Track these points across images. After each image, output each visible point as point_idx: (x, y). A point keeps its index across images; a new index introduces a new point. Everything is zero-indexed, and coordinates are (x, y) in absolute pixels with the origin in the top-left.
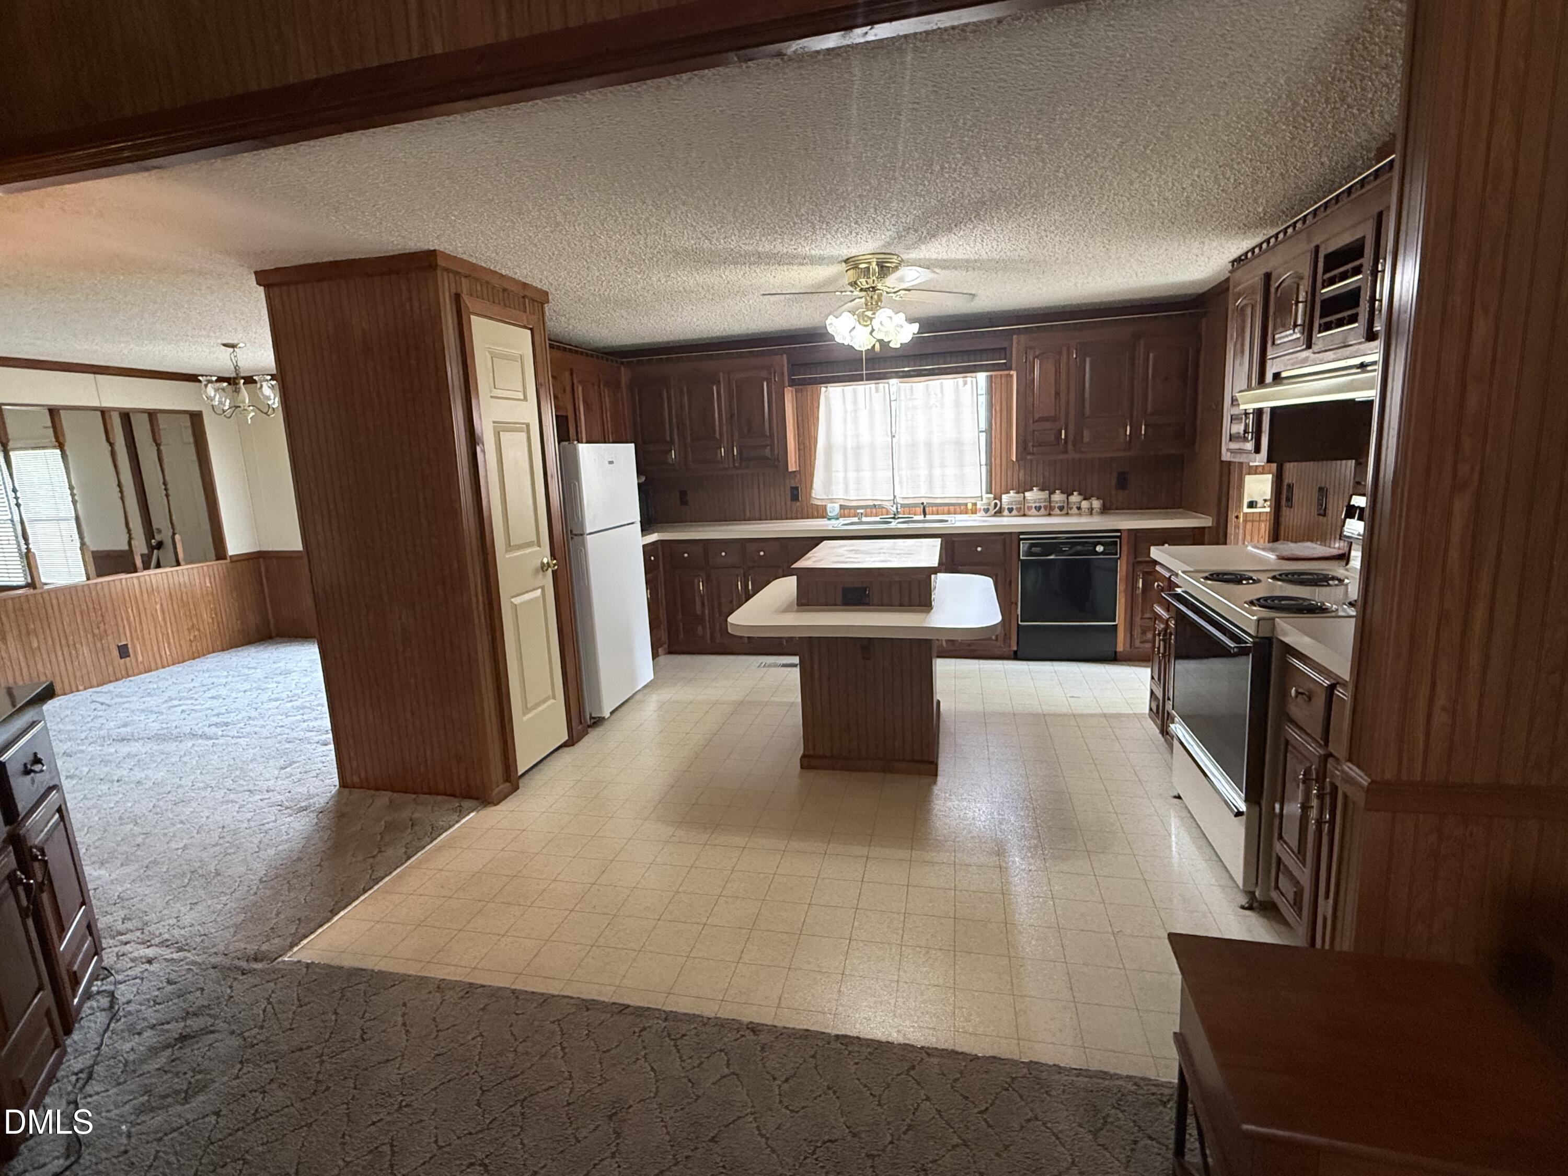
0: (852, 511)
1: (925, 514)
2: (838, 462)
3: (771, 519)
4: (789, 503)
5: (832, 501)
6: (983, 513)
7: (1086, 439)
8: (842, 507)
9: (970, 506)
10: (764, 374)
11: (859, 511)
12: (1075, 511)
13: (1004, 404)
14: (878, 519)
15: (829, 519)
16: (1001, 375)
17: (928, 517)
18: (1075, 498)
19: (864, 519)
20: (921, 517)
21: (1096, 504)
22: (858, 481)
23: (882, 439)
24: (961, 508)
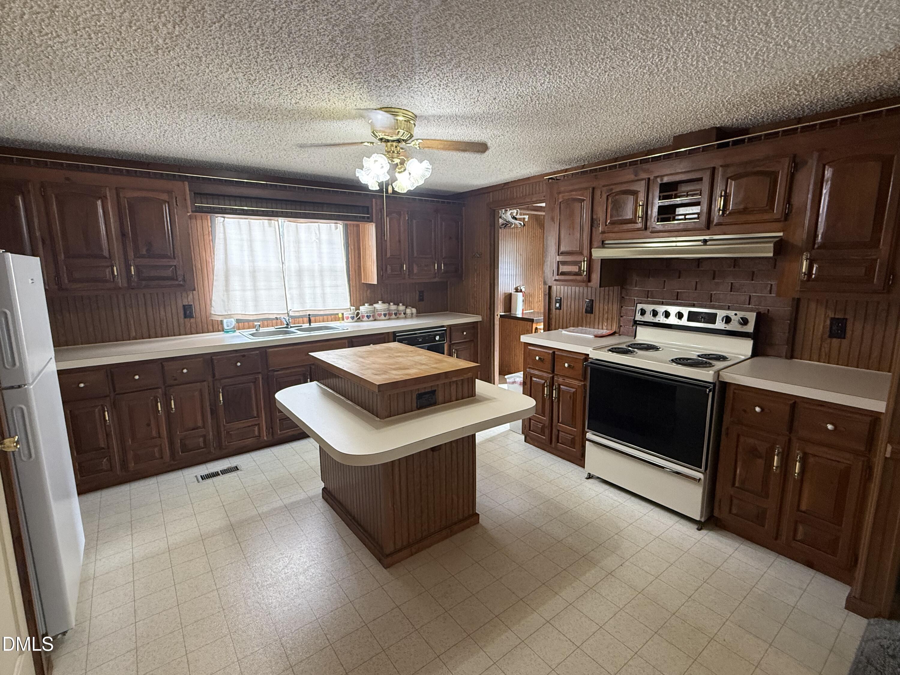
0: (251, 323)
1: (310, 322)
2: (235, 283)
3: (162, 336)
4: (182, 320)
5: (230, 316)
6: (350, 320)
7: (415, 271)
8: (238, 321)
9: (340, 316)
10: (165, 197)
11: (256, 324)
12: (403, 315)
13: (356, 244)
14: (272, 329)
15: (228, 332)
16: (353, 225)
17: (313, 325)
18: (401, 307)
19: (262, 330)
20: (306, 325)
21: (414, 310)
22: (256, 299)
23: (274, 264)
24: (335, 317)
